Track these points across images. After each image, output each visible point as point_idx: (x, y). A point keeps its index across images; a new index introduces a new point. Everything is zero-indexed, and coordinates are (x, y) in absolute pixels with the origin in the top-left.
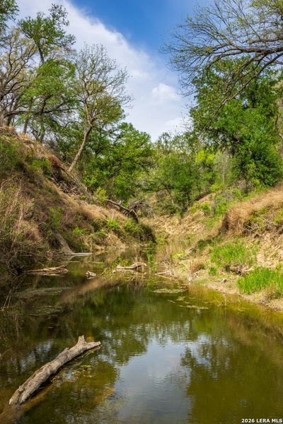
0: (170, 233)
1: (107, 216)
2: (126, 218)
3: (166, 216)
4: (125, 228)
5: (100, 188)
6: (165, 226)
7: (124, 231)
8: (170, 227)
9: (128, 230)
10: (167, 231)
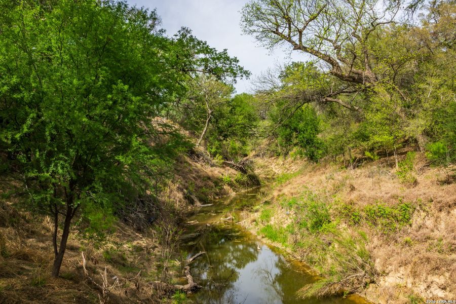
0: (276, 171)
1: (222, 175)
2: (236, 172)
3: (273, 158)
4: (236, 180)
5: (218, 155)
6: (273, 166)
7: (235, 182)
8: (277, 167)
9: (237, 181)
10: (274, 170)
